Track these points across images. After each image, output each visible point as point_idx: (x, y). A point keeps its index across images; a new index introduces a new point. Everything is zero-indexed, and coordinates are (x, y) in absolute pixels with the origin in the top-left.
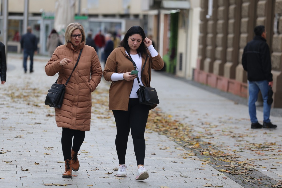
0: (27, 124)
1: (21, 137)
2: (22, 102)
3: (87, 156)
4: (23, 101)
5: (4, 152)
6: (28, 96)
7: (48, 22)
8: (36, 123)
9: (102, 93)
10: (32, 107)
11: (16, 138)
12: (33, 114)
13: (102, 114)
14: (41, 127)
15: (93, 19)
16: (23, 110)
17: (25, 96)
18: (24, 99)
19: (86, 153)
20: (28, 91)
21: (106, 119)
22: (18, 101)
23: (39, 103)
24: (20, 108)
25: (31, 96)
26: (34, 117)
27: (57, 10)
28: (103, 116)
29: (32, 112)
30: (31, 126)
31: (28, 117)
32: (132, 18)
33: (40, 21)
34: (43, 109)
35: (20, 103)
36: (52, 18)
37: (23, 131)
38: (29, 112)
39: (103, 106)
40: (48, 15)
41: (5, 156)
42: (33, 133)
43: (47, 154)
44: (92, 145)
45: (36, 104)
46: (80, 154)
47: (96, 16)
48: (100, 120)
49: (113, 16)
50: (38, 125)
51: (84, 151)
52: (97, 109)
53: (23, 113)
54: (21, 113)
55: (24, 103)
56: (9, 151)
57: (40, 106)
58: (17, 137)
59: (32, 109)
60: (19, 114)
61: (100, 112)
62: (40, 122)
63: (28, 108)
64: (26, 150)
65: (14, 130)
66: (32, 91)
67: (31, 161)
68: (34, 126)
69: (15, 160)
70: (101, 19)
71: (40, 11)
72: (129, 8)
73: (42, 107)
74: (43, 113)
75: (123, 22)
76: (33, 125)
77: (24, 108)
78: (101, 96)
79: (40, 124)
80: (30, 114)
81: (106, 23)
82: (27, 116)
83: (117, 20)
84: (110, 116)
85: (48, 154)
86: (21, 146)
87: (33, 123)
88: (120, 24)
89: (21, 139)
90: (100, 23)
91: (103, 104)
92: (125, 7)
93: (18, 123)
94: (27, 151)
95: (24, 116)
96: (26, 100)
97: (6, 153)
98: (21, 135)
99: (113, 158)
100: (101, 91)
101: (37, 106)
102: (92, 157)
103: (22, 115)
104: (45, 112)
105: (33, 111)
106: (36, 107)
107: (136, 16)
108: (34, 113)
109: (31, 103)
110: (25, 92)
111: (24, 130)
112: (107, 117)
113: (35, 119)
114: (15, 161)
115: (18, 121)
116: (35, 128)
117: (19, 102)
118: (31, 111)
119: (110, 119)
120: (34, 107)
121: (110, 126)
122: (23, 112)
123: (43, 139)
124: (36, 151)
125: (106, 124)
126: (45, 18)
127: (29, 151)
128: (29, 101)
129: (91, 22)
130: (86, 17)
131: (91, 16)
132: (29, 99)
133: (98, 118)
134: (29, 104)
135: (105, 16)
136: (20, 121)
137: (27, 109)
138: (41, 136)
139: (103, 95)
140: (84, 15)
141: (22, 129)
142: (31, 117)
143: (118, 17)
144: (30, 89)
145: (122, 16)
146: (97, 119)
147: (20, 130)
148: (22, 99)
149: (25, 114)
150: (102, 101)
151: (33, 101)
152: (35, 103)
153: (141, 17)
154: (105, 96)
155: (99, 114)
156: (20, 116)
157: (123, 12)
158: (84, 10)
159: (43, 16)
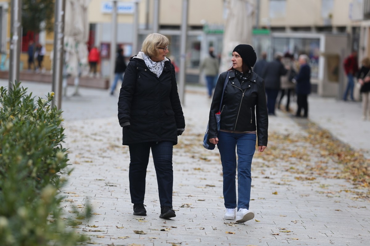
0: (195, 187)
1: (189, 206)
2: (184, 154)
3: (289, 237)
4: (185, 152)
5: (167, 228)
6: (190, 145)
7: (213, 38)
8: (207, 185)
9: (297, 141)
10: (199, 161)
11: (181, 207)
12: (201, 173)
13: (303, 173)
14: (215, 192)
15: (277, 34)
16: (186, 166)
17: (186, 145)
18: (186, 149)
19: (288, 232)
20: (189, 138)
21: (310, 181)
22: (177, 152)
23: (208, 155)
24: (182, 163)
25: (195, 145)
26: (203, 177)
27: (228, 21)
28: (303, 176)
29: (199, 169)
30: (200, 189)
31: (194, 176)
32: (335, 31)
33: (202, 37)
34: (214, 164)
35: (181, 155)
36: (219, 33)
37: (190, 197)
38: (195, 169)
39: (302, 161)
40: (212, 28)
41: (169, 235)
42: (206, 200)
43: (230, 233)
44: (294, 220)
45: (203, 157)
46: (280, 235)
47: (282, 29)
48: (300, 182)
49: (307, 29)
50: (211, 188)
51: (284, 229)
52: (294, 166)
53: (187, 171)
54: (184, 171)
55: (186, 156)
56: (175, 227)
57: (209, 161)
58: (183, 206)
59: (200, 165)
60: (182, 172)
61: (298, 169)
62: (213, 185)
63: (194, 162)
64: (199, 226)
65: (178, 195)
66: (197, 138)
67: (208, 243)
68: (206, 190)
69: (185, 241)
70: (289, 34)
71: (202, 22)
72: (331, 16)
73: (213, 162)
74: (216, 170)
75: (322, 37)
76: (204, 189)
77: (187, 163)
78: (296, 146)
79: (214, 186)
80: (197, 172)
81: (296, 39)
82: (193, 174)
83: (313, 35)
84: (314, 176)
85: (232, 233)
86: (191, 220)
87: (203, 186)
88: (318, 41)
89: (189, 209)
90: (288, 39)
91: (301, 158)
92: (326, 15)
93: (182, 186)
94: (201, 228)
95: (189, 174)
96: (188, 151)
97: (171, 230)
98: (189, 203)
99: (329, 241)
100: (295, 139)
101: (205, 159)
102: (297, 240)
103: (186, 173)
104: (218, 170)
105: (201, 167)
106: (204, 161)
107: (342, 29)
108: (203, 170)
109: (197, 155)
110: (187, 140)
111: (192, 195)
112: (311, 178)
113: (205, 179)
114: (186, 243)
115: (182, 182)
116: (207, 192)
117: (179, 154)
118: (198, 167)
119: (315, 181)
120: (201, 162)
121: (317, 192)
122: (186, 169)
123: (220, 209)
124: (214, 227)
125: (310, 188)
126: (209, 33)
127: (203, 228)
128: (194, 153)
129: (274, 38)
130: (268, 31)
131: (274, 29)
132: (192, 150)
133: (298, 178)
134: (193, 157)
135: (295, 29)
136: (185, 182)
137: (191, 164)
138: (218, 206)
139: (298, 144)
140: (264, 28)
141: (189, 195)
142: (199, 176)
143: (314, 30)
144: (192, 135)
145: (320, 29)
146: (296, 180)
147: (186, 196)
148: (183, 150)
149: (190, 172)
150: (299, 154)
151: (198, 153)
152: (202, 155)
153: (349, 30)
154: (303, 147)
155: (298, 173)
156: (183, 174)
157: (322, 23)
158: (265, 21)
159: (206, 29)
